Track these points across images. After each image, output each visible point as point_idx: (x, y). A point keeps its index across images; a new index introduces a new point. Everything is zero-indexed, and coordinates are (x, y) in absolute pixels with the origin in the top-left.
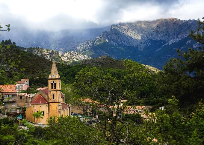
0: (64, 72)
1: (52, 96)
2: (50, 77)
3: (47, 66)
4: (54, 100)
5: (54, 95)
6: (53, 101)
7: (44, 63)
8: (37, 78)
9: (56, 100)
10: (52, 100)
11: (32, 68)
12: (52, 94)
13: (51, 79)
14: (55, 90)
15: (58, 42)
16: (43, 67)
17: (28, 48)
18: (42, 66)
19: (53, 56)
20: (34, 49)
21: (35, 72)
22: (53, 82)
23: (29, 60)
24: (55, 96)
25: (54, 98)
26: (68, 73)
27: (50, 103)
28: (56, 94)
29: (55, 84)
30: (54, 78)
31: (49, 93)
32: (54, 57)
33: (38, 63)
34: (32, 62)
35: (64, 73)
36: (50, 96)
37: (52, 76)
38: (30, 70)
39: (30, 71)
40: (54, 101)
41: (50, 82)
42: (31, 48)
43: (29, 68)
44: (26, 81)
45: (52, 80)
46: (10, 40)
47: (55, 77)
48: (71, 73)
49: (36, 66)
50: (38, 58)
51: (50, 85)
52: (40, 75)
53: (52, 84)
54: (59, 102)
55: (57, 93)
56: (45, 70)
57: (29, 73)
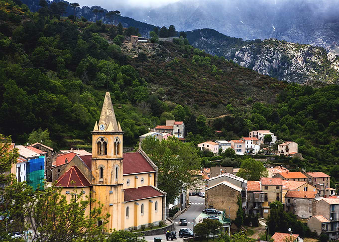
0: (293, 103)
1: (99, 171)
2: (96, 129)
3: (255, 89)
4: (101, 180)
5: (102, 169)
6: (100, 182)
7: (247, 82)
8: (222, 116)
9: (106, 180)
10: (99, 179)
11: (214, 94)
12: (98, 166)
13: (98, 133)
14: (104, 157)
15: (330, 24)
16: (245, 90)
17: (252, 42)
18: (241, 89)
19: (313, 59)
20: (266, 42)
21: (221, 103)
22: (102, 140)
23: (212, 75)
24: (104, 171)
25: (102, 177)
26: (303, 106)
27: (94, 187)
28: (106, 166)
29: (105, 144)
30: (104, 131)
31: (93, 163)
32: (314, 63)
33: (234, 80)
34: (218, 79)
35: (293, 106)
36: (95, 171)
37: (100, 126)
38: (207, 98)
39: (208, 101)
40: (103, 182)
41: (95, 139)
42: (258, 41)
43: (207, 93)
44: (178, 126)
45: (100, 136)
46: (172, 27)
47: (107, 129)
48: (309, 108)
49: (228, 88)
50: (235, 68)
51: (94, 146)
52: (231, 111)
53: (99, 143)
54: (111, 186)
55: (109, 165)
56: (248, 98)
57: (204, 105)
